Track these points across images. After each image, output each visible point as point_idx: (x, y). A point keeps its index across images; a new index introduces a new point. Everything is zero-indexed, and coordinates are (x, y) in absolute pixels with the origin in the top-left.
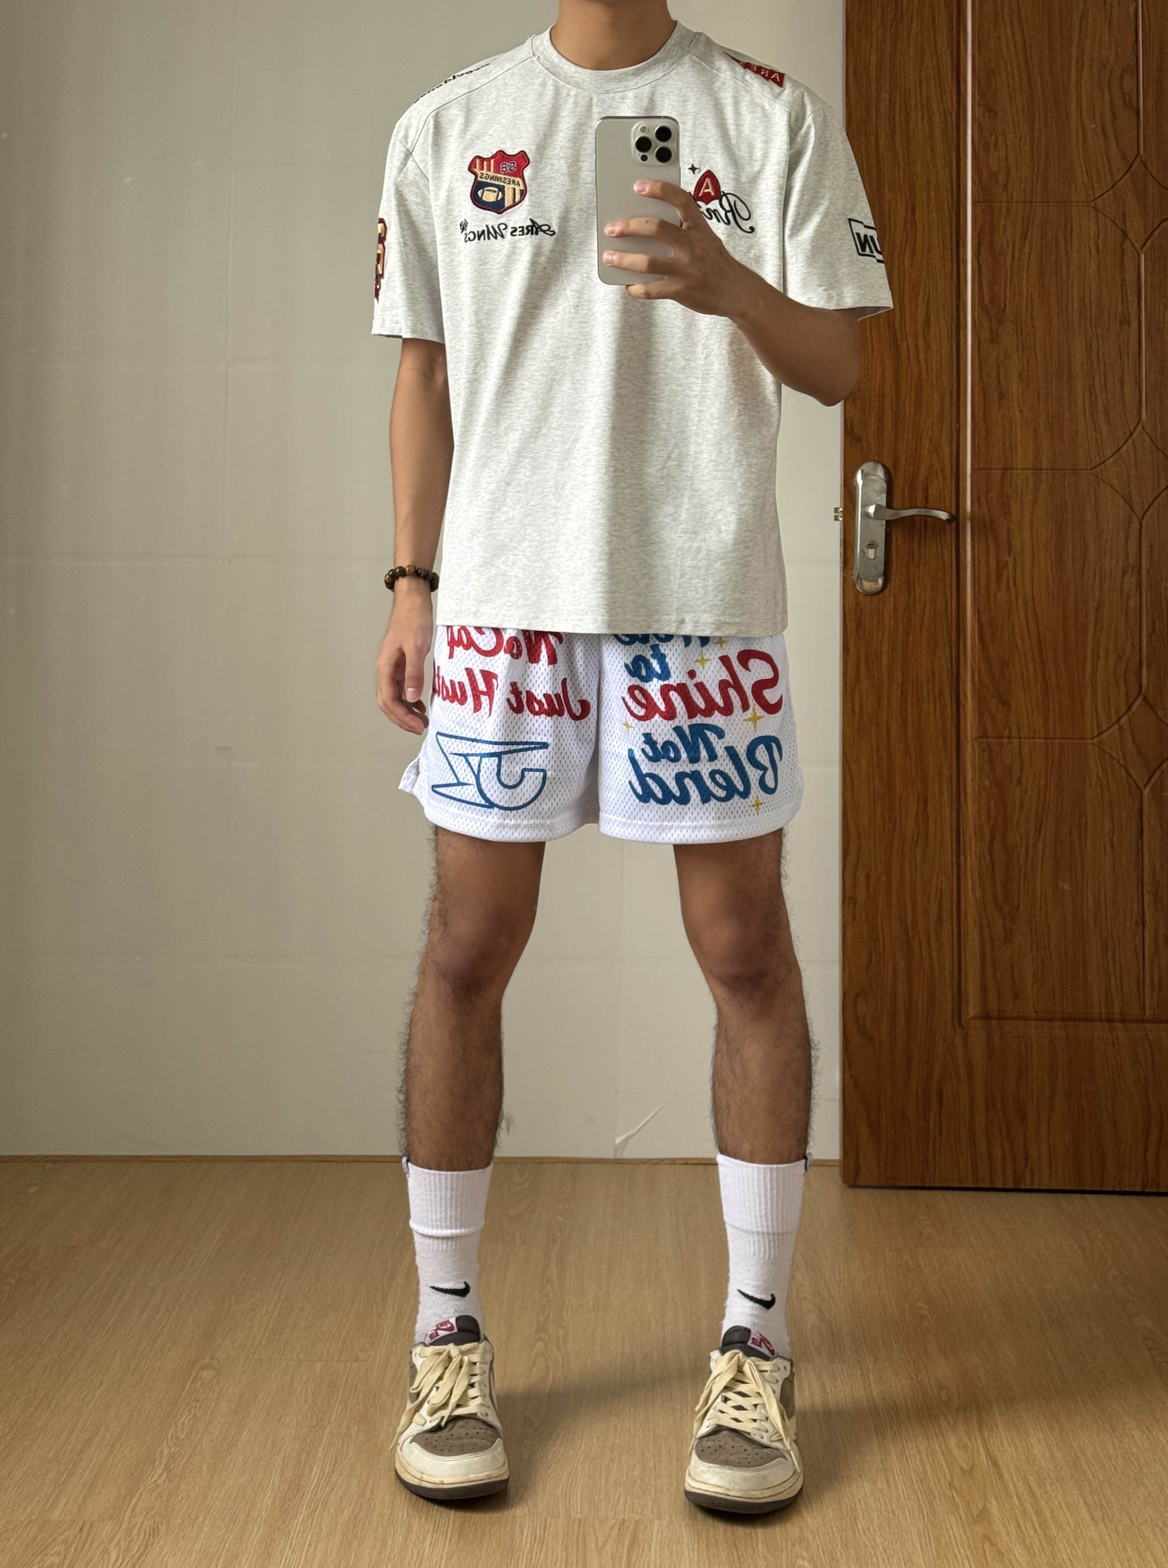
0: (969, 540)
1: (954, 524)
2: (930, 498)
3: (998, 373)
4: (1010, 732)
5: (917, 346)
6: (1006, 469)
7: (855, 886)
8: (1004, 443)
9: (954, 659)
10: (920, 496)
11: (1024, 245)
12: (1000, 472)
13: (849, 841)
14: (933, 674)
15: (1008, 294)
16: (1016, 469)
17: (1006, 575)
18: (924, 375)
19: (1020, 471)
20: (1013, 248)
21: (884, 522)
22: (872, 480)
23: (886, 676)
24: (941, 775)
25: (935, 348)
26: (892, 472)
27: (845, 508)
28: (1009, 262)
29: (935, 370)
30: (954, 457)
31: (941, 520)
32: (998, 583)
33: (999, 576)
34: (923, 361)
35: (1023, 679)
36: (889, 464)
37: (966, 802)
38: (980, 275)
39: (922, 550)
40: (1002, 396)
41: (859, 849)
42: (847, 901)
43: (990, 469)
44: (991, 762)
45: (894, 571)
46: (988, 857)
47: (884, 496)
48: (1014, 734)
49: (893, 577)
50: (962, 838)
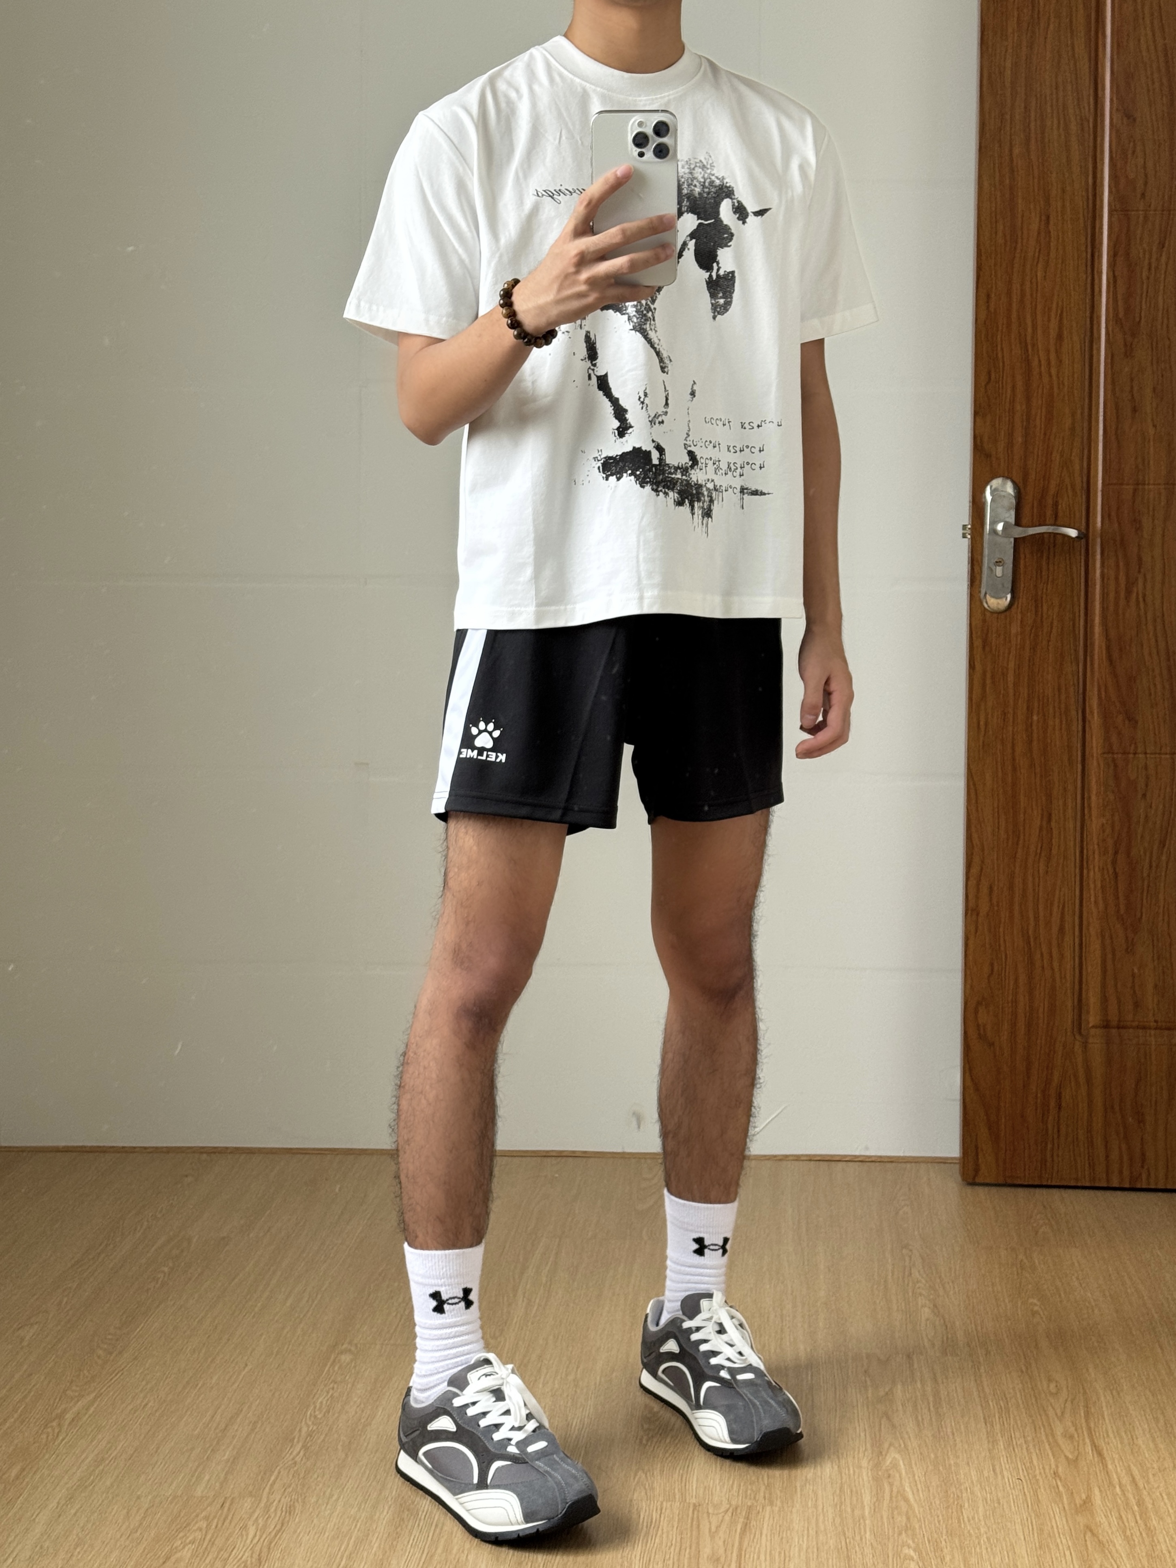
0: (1098, 557)
1: (1083, 541)
2: (1060, 514)
3: (1132, 387)
4: (1136, 747)
5: (1049, 363)
6: (1138, 484)
7: (977, 897)
8: (1136, 458)
9: (1081, 674)
10: (1049, 512)
11: (1161, 255)
12: (1132, 487)
13: (972, 854)
14: (1059, 690)
15: (1144, 307)
16: (1149, 484)
17: (1135, 590)
18: (1056, 390)
19: (1151, 487)
20: (1150, 258)
21: (1012, 540)
22: (1000, 496)
23: (1011, 692)
24: (1065, 789)
25: (1067, 362)
26: (1022, 488)
27: (973, 525)
28: (1145, 274)
29: (1066, 383)
30: (1085, 471)
31: (1069, 537)
32: (1127, 598)
33: (1129, 592)
34: (1054, 378)
35: (1150, 694)
36: (1017, 481)
37: (1090, 816)
38: (1115, 286)
39: (1051, 567)
40: (1135, 410)
41: (983, 862)
42: (970, 912)
43: (1122, 484)
44: (1116, 777)
45: (1022, 589)
46: (1111, 871)
47: (1013, 513)
48: (1139, 750)
49: (1021, 594)
50: (1085, 851)
